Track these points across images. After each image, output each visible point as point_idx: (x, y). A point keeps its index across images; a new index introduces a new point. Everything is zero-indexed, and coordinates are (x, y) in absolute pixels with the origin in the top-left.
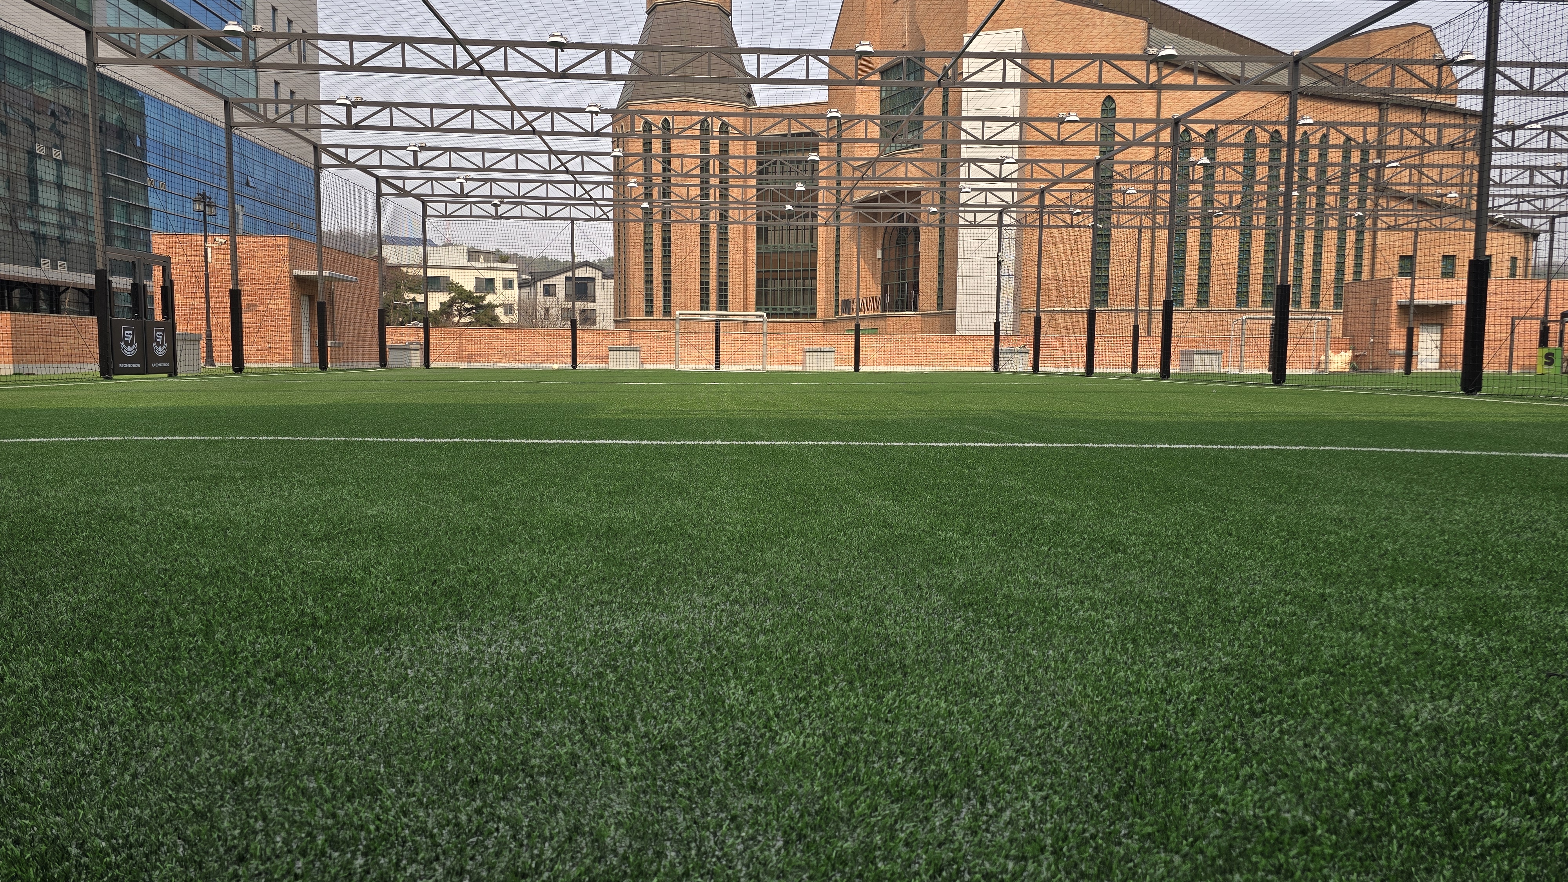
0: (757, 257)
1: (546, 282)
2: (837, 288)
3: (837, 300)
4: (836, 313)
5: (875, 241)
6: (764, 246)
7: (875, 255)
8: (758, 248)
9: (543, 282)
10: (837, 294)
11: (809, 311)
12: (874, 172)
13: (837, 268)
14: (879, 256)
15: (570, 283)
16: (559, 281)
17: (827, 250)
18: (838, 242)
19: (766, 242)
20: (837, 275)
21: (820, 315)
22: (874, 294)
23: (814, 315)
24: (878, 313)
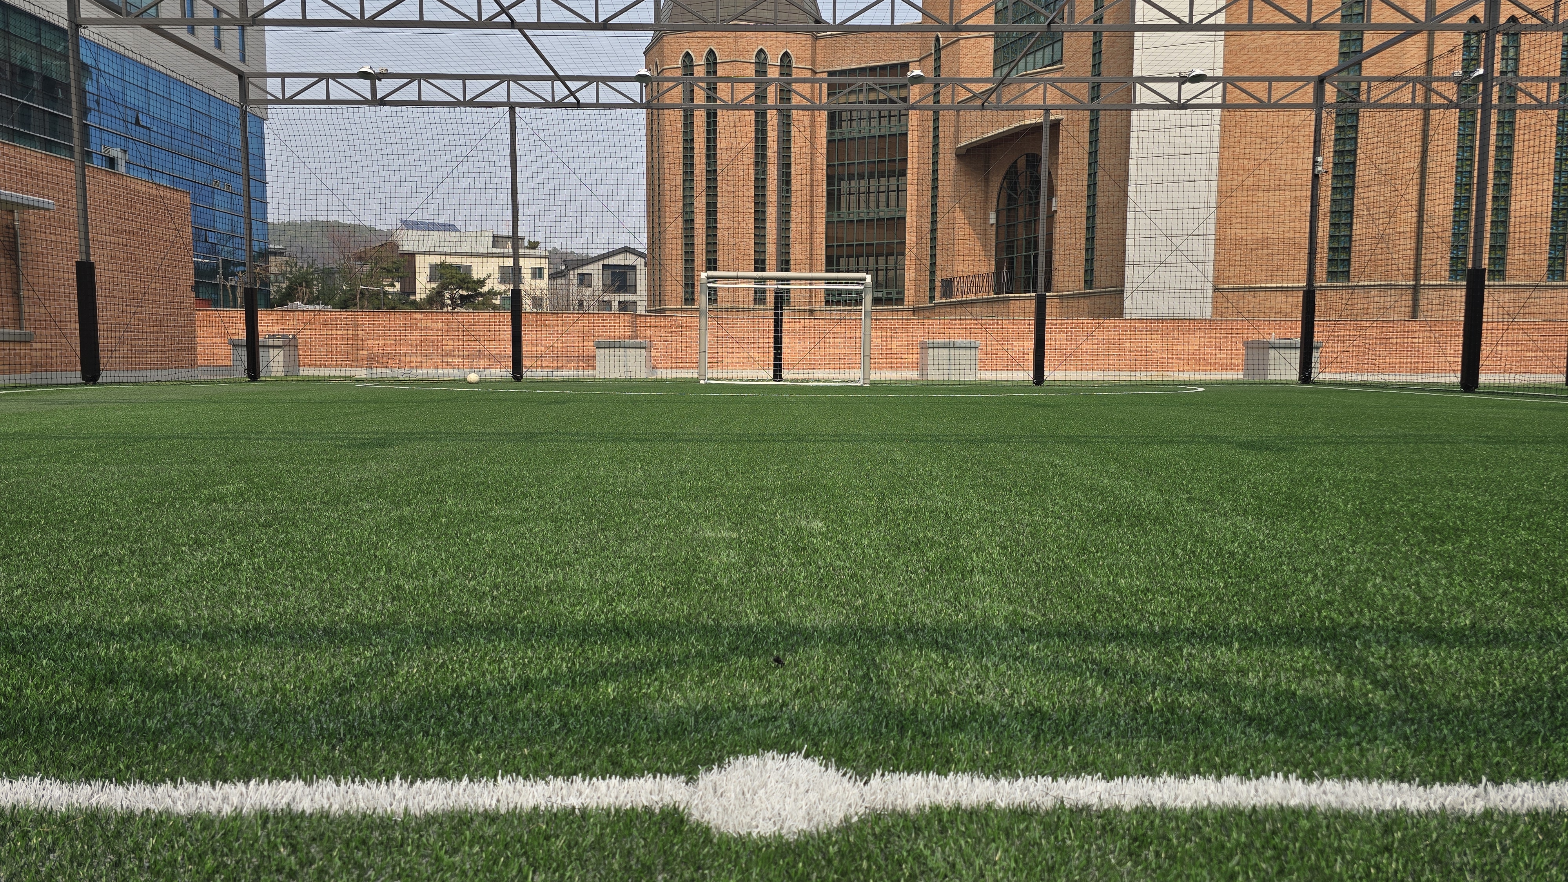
0: (827, 228)
1: (580, 271)
2: (933, 264)
3: (932, 281)
4: (932, 298)
5: (986, 200)
6: (836, 213)
7: (986, 219)
8: (828, 217)
9: (576, 272)
10: (933, 273)
11: (895, 296)
12: (999, 98)
13: (934, 239)
14: (993, 220)
15: (608, 272)
16: (595, 271)
17: (920, 216)
18: (934, 205)
19: (839, 209)
20: (933, 248)
21: (909, 301)
22: (984, 270)
23: (900, 301)
24: (992, 295)
